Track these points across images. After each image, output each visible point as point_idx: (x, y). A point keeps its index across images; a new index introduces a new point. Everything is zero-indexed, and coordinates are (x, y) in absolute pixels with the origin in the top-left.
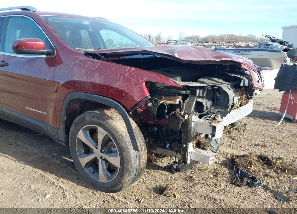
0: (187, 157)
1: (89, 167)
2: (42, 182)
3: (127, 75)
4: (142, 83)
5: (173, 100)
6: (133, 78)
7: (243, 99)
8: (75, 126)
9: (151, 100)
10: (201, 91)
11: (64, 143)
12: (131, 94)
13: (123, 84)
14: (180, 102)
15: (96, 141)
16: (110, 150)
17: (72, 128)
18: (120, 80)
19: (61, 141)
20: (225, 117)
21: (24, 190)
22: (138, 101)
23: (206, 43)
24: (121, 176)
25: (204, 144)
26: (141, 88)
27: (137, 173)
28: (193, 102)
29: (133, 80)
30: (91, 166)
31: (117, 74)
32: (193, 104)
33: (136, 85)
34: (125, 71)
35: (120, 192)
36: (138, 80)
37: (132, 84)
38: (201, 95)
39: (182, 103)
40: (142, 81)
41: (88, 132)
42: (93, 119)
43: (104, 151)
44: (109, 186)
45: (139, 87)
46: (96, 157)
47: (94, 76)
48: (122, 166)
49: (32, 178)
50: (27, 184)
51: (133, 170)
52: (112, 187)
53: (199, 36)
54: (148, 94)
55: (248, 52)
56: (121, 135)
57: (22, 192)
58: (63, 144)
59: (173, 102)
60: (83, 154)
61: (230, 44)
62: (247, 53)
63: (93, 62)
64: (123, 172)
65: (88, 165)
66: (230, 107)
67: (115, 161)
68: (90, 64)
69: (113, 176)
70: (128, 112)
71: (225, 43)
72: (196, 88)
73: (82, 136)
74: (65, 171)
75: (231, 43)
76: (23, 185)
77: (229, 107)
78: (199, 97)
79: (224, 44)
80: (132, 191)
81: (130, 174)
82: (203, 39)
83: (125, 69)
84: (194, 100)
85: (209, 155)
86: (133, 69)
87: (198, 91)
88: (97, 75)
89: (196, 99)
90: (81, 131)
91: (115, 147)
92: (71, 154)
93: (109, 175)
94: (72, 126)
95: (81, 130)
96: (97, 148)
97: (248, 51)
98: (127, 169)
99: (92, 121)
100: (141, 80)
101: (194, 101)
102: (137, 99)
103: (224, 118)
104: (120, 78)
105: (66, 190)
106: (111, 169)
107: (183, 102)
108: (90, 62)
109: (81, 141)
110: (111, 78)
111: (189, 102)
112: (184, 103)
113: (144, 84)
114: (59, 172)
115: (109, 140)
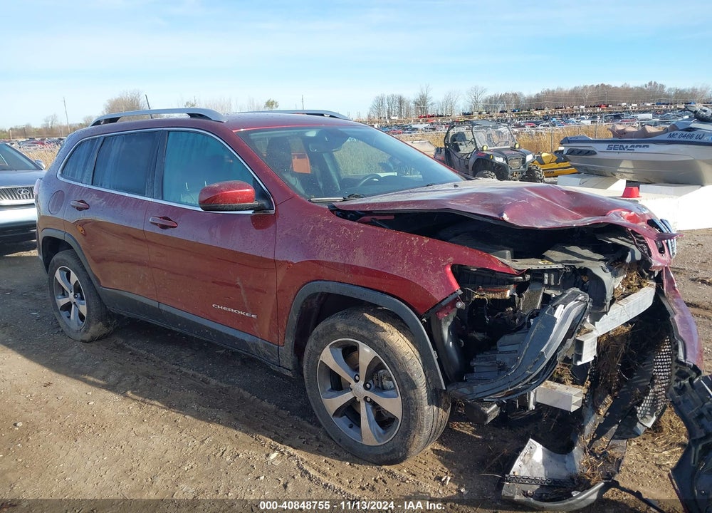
0: (529, 398)
1: (342, 416)
2: (253, 446)
3: (415, 252)
4: (445, 267)
5: (500, 292)
6: (428, 259)
7: (631, 280)
8: (316, 339)
9: (462, 298)
10: (553, 276)
11: (290, 370)
12: (426, 287)
13: (409, 268)
14: (512, 296)
15: (355, 368)
16: (380, 386)
17: (311, 344)
18: (403, 262)
19: (284, 368)
20: (598, 321)
21: (228, 459)
22: (439, 300)
23: (537, 110)
24: (406, 433)
25: (559, 373)
26: (445, 275)
27: (434, 428)
28: (538, 296)
29: (428, 261)
30: (345, 415)
31: (397, 250)
32: (538, 299)
33: (435, 271)
34: (411, 245)
35: (403, 464)
36: (438, 263)
37: (426, 269)
38: (553, 283)
39: (517, 299)
40: (445, 264)
41: (340, 350)
42: (351, 329)
43: (371, 386)
44: (381, 453)
45: (440, 275)
46: (355, 398)
47: (355, 253)
48: (406, 416)
49: (234, 438)
50: (228, 450)
51: (428, 423)
52: (387, 454)
53: (521, 94)
54: (456, 287)
55: (644, 147)
56: (403, 358)
57: (223, 463)
58: (289, 374)
59: (498, 296)
60: (329, 390)
61: (598, 110)
62: (642, 148)
63: (351, 228)
64: (408, 426)
65: (340, 412)
66: (608, 303)
67: (393, 406)
68: (345, 230)
69: (389, 433)
70: (420, 318)
71: (586, 107)
72: (544, 271)
73: (329, 357)
74: (291, 425)
75: (600, 107)
76: (222, 451)
77: (605, 304)
78: (549, 286)
79: (584, 111)
80: (424, 462)
81: (421, 430)
82: (530, 100)
83: (411, 241)
84: (540, 291)
85: (572, 392)
86: (426, 240)
87: (546, 276)
88: (360, 251)
89: (543, 290)
90: (327, 349)
91: (390, 379)
92: (308, 391)
93: (381, 430)
94: (309, 340)
95: (328, 347)
96: (357, 381)
97: (642, 145)
98: (416, 421)
99: (349, 332)
100: (443, 262)
101: (540, 294)
102: (438, 297)
103: (596, 323)
104: (403, 257)
105: (302, 460)
106: (383, 420)
107: (520, 296)
108: (345, 228)
109: (327, 367)
110: (387, 257)
111: (530, 297)
112: (521, 299)
113: (450, 269)
114: (279, 426)
115: (381, 366)
